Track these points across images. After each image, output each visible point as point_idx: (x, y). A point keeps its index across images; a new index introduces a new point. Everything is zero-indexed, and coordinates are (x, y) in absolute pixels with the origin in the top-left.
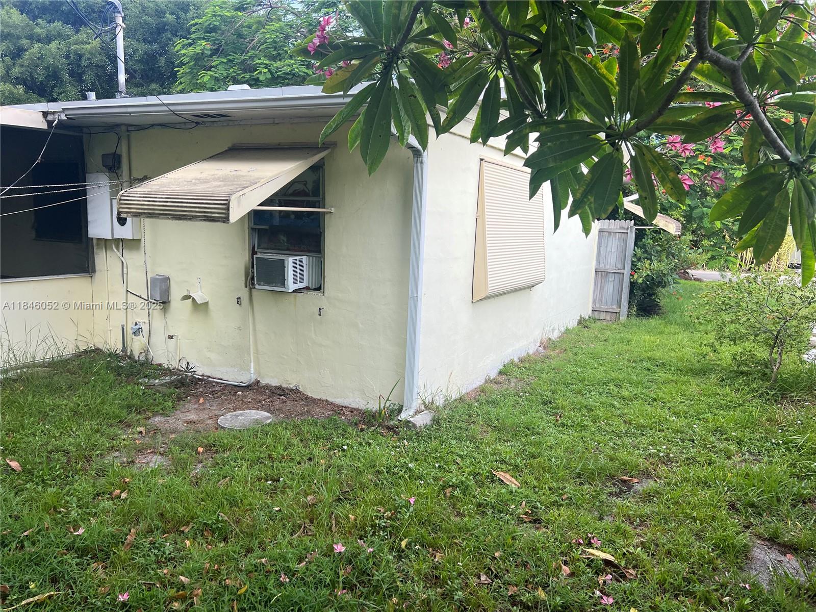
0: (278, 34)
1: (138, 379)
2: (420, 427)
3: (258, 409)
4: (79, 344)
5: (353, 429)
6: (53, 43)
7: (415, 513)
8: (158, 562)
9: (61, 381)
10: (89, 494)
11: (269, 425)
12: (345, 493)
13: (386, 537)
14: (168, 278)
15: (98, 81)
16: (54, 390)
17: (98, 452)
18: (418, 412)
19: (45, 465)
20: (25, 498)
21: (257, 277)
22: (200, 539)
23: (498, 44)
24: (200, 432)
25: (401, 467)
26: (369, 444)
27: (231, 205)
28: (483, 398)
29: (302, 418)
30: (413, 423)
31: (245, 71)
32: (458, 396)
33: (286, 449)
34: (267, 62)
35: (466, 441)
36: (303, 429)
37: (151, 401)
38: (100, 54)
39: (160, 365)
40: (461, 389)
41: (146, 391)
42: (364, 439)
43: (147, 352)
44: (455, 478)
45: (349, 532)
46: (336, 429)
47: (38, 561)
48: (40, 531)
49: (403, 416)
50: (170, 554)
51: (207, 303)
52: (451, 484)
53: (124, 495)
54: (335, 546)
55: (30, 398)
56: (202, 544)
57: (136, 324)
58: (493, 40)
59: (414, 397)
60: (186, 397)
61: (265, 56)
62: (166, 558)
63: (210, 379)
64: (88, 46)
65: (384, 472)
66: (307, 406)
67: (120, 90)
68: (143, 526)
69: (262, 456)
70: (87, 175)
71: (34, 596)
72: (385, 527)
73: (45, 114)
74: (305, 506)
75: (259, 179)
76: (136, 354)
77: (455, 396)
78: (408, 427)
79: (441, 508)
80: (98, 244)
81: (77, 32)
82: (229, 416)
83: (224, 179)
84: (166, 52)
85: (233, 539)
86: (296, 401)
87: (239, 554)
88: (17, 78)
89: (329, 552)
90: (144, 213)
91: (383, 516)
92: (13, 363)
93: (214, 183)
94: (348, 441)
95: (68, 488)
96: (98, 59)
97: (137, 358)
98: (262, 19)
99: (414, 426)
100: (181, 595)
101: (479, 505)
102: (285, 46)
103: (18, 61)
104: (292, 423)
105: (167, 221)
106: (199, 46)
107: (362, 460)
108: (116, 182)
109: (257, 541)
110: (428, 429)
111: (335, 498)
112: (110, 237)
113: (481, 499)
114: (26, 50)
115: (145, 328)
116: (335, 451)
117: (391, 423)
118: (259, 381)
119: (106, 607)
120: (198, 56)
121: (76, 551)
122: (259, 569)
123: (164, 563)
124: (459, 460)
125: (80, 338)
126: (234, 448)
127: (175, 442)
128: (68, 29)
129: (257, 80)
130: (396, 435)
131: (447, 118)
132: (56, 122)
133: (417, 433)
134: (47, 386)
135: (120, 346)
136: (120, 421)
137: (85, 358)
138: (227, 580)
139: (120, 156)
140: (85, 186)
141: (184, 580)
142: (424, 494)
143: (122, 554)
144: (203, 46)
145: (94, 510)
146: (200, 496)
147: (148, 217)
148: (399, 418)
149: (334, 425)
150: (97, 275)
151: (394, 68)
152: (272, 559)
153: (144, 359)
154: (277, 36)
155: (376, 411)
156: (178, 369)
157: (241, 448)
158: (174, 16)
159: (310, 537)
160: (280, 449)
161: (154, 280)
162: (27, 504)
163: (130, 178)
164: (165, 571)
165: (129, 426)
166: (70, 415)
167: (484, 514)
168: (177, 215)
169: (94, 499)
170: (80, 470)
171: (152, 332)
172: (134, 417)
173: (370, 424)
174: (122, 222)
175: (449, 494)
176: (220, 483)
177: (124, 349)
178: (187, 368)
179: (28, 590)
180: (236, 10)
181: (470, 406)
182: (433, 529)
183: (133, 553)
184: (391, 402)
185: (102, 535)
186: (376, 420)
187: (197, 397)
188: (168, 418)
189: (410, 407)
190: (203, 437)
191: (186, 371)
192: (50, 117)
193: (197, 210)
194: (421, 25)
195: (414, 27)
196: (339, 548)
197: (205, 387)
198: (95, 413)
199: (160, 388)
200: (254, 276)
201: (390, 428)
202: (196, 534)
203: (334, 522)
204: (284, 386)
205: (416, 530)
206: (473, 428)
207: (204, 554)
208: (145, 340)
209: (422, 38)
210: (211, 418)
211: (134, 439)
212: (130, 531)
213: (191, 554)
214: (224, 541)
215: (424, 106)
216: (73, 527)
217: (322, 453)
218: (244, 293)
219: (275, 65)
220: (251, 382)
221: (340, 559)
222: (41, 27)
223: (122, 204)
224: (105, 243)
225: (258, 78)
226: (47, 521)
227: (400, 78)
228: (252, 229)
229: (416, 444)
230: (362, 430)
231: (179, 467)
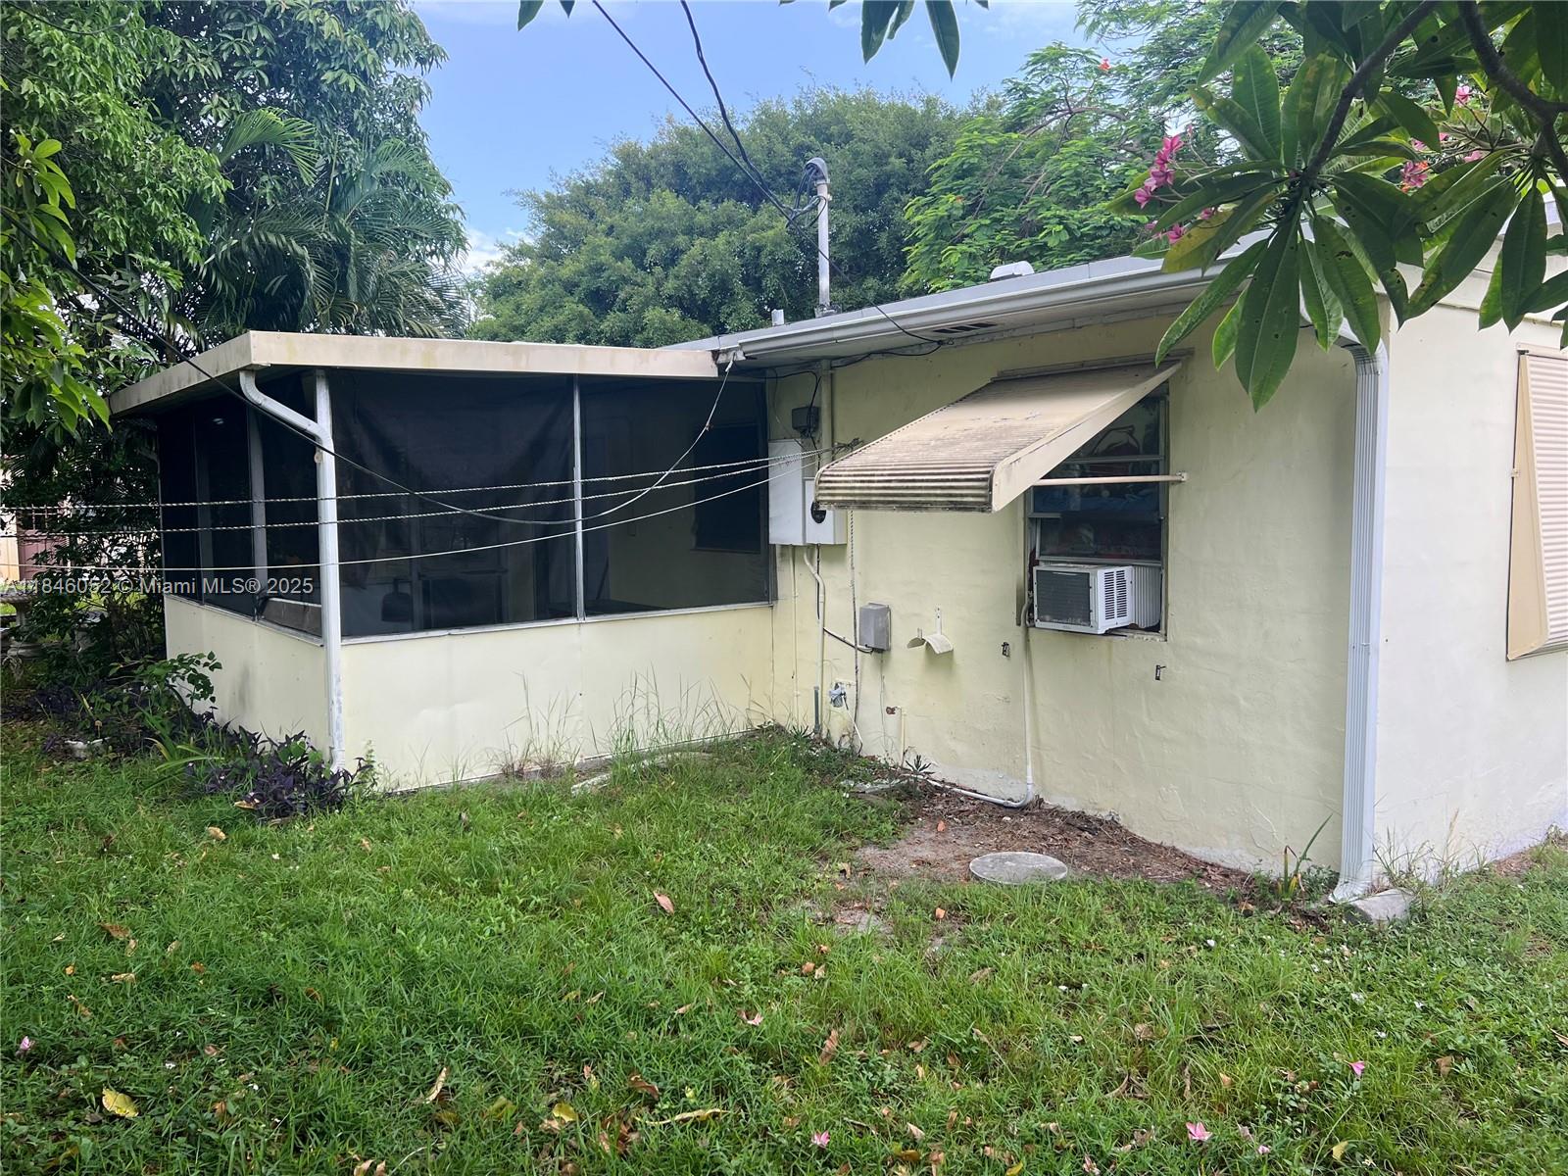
0: (1084, 159)
1: (839, 780)
2: (1379, 921)
3: (1040, 852)
4: (752, 716)
5: (1229, 911)
6: (721, 235)
7: (1365, 1094)
8: (873, 1093)
9: (727, 775)
10: (768, 963)
11: (1062, 882)
12: (1211, 1029)
13: (1299, 1130)
14: (888, 609)
15: (785, 285)
16: (718, 789)
17: (780, 896)
18: (1373, 890)
19: (705, 907)
20: (678, 955)
21: (1038, 606)
22: (940, 1068)
23: (1534, 128)
24: (939, 881)
25: (1335, 997)
26: (1263, 943)
27: (995, 481)
28: (1539, 874)
29: (1125, 877)
30: (1361, 912)
31: (1022, 235)
32: (1474, 866)
33: (1093, 931)
34: (1063, 213)
35: (1491, 964)
36: (1127, 898)
37: (860, 819)
38: (788, 242)
39: (873, 758)
40: (1481, 852)
41: (851, 801)
42: (1252, 932)
43: (852, 735)
44: (1463, 1037)
45: (1220, 1106)
46: (1193, 905)
47: (697, 1056)
48: (700, 1009)
49: (1339, 895)
50: (891, 1084)
51: (951, 652)
52: (1451, 1047)
53: (819, 973)
54: (1189, 1127)
55: (685, 798)
56: (944, 1078)
57: (837, 686)
58: (1523, 123)
59: (1365, 856)
60: (916, 818)
61: (1057, 203)
62: (885, 1090)
63: (956, 789)
64: (771, 233)
65: (1294, 1003)
66: (1135, 855)
67: (821, 302)
68: (849, 1028)
69: (1049, 937)
70: (770, 445)
71: (693, 1110)
72: (1297, 1111)
73: (716, 354)
74: (1132, 1042)
75: (1044, 432)
76: (835, 738)
77: (1466, 863)
78: (1350, 918)
79: (1425, 1094)
80: (782, 555)
81: (755, 212)
82: (989, 857)
83: (984, 436)
84: (889, 222)
85: (995, 1079)
86: (1112, 843)
87: (1008, 1106)
88: (670, 297)
89: (1178, 1136)
90: (855, 501)
91: (1292, 1088)
92: (663, 743)
93: (967, 445)
94: (1217, 932)
95: (737, 948)
96: (787, 250)
97: (836, 745)
98: (1054, 137)
99: (1366, 918)
100: (910, 1155)
101: (1521, 1102)
102: (1095, 179)
103: (673, 271)
104: (1105, 884)
105: (890, 513)
106: (943, 204)
107: (1248, 972)
108: (812, 452)
109: (1040, 1091)
110: (1398, 928)
111: (1190, 1037)
112: (799, 542)
113: (1527, 1091)
114: (683, 252)
115: (850, 693)
116: (1191, 948)
117: (1313, 906)
118: (1041, 801)
119: (795, 1149)
120: (943, 221)
121: (750, 1052)
122: (1045, 1139)
123: (882, 1096)
124: (1473, 1001)
125: (754, 707)
126: (998, 917)
127: (898, 894)
128: (743, 209)
129: (1044, 247)
130: (1323, 931)
131: (1422, 285)
132: (730, 366)
133: (1372, 935)
134: (707, 782)
135: (812, 724)
136: (811, 849)
137: (760, 740)
138: (987, 1148)
139: (818, 410)
140: (767, 463)
141: (915, 1132)
142: (1386, 1059)
143: (818, 1068)
144: (952, 203)
145: (776, 990)
146: (941, 993)
147: (860, 508)
148: (1331, 899)
149: (1189, 897)
150: (780, 604)
151: (1304, 207)
152: (1068, 1127)
153: (847, 746)
154: (1080, 163)
155: (1278, 879)
156: (902, 768)
157: (1011, 918)
158: (903, 160)
159: (1141, 1102)
160: (1083, 929)
161: (865, 613)
162: (682, 965)
163: (833, 445)
164: (885, 1111)
165: (826, 859)
166: (740, 831)
167: (1531, 1123)
168: (905, 502)
169: (775, 971)
170: (754, 922)
171: (860, 701)
172: (831, 844)
173: (1264, 904)
174: (819, 516)
175: (1447, 1070)
176: (974, 975)
177: (818, 728)
178: (918, 766)
179: (683, 1099)
180: (1007, 131)
181: (1504, 889)
182: (1405, 1133)
183: (834, 1070)
184: (1311, 863)
185: (787, 1032)
186: (1278, 898)
187: (934, 818)
188: (887, 852)
189: (1355, 878)
190: (944, 891)
191: (915, 772)
192: (722, 359)
193: (938, 492)
194: (1360, 118)
195: (1346, 124)
196: (1199, 1132)
197: (947, 802)
198: (775, 832)
199: (874, 799)
200: (1032, 604)
201: (1307, 917)
202: (934, 1058)
203: (1188, 1082)
204: (1090, 812)
205: (1365, 1129)
206: (1511, 937)
207: (948, 1094)
208: (850, 714)
209: (1362, 144)
210: (957, 858)
211: (835, 882)
212: (830, 1033)
213: (925, 1090)
214: (982, 1078)
215: (1370, 271)
216: (746, 1012)
217: (1164, 949)
218: (1015, 636)
219: (1077, 216)
220: (1028, 801)
221: (1200, 1153)
222: (706, 213)
223: (821, 488)
224: (792, 551)
225: (1046, 244)
226: (710, 998)
227: (1318, 224)
228: (1032, 520)
229: (1369, 956)
230: (1248, 914)
231: (905, 936)
